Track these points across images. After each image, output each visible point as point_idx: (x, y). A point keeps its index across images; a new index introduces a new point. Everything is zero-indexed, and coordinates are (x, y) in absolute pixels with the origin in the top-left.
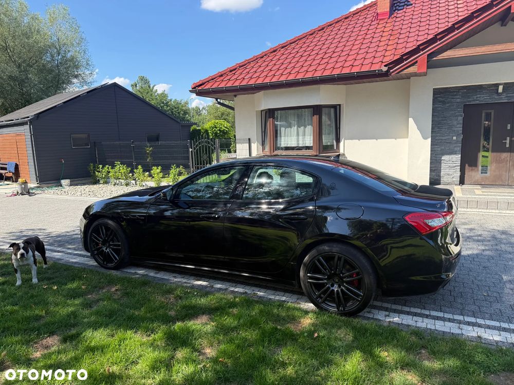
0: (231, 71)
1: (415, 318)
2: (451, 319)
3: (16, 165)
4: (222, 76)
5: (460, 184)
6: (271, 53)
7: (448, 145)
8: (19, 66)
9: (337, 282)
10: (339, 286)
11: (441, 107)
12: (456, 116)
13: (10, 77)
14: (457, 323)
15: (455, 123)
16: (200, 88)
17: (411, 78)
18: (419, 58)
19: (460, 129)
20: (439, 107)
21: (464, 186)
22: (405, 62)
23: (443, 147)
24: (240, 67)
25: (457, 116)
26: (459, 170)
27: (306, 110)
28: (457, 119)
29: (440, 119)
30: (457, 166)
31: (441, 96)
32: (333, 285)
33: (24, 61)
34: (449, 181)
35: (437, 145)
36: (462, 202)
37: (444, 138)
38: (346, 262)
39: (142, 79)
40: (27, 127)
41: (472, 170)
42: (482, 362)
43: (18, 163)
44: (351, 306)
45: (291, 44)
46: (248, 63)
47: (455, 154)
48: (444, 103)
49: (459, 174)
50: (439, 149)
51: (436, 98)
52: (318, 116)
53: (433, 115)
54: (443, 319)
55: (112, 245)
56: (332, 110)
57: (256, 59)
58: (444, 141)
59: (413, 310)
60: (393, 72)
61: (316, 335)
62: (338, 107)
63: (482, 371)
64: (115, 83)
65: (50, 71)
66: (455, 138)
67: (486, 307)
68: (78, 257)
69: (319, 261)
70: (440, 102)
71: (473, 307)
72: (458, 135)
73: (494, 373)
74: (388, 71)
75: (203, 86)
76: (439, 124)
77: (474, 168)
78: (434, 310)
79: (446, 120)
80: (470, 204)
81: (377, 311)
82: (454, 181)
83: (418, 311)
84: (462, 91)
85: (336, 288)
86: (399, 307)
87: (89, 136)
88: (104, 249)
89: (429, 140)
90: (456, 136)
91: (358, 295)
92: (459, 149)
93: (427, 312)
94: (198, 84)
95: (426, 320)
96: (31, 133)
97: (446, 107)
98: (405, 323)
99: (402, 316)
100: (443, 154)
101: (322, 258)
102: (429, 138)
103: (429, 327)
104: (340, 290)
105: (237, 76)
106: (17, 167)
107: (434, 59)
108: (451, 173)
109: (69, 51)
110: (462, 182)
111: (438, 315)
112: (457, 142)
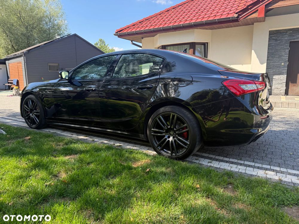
0: (140, 23)
1: (231, 165)
2: (260, 167)
3: (17, 81)
4: (134, 25)
5: (285, 94)
6: (166, 12)
7: (278, 68)
8: (27, 28)
9: (172, 135)
10: (174, 137)
11: (274, 43)
12: (284, 49)
13: (22, 34)
14: (264, 170)
15: (283, 53)
16: (120, 33)
17: (254, 23)
18: (259, 8)
19: (287, 58)
20: (272, 43)
21: (287, 96)
22: (250, 11)
23: (274, 70)
24: (146, 20)
25: (286, 49)
26: (285, 85)
27: (186, 45)
28: (285, 51)
29: (273, 51)
30: (284, 83)
31: (274, 35)
32: (169, 137)
33: (30, 25)
34: (278, 93)
35: (270, 68)
36: (284, 104)
37: (276, 64)
38: (178, 119)
39: (101, 40)
40: (22, 58)
41: (294, 86)
42: (278, 196)
43: (18, 80)
44: (181, 152)
45: (179, 6)
46: (151, 18)
47: (283, 74)
48: (276, 40)
49: (284, 88)
50: (272, 71)
51: (271, 37)
52: (193, 49)
53: (268, 49)
54: (254, 167)
55: (35, 112)
56: (203, 46)
57: (156, 16)
58: (276, 66)
59: (231, 160)
60: (241, 18)
61: (148, 170)
62: (206, 44)
63: (276, 204)
64: (75, 34)
65: (45, 31)
66: (283, 64)
67: (290, 161)
68: (21, 123)
69: (160, 119)
70: (274, 39)
71: (279, 161)
72: (285, 61)
73: (287, 206)
74: (238, 17)
75: (122, 32)
76: (272, 55)
77: (295, 84)
78: (247, 161)
79: (277, 52)
80: (290, 105)
81: (203, 159)
82: (281, 93)
83: (236, 161)
84: (289, 32)
85: (171, 139)
86: (221, 158)
87: (59, 65)
88: (31, 115)
89: (265, 64)
90: (284, 63)
91: (185, 144)
92: (285, 71)
93: (242, 162)
94: (119, 31)
95: (239, 167)
96: (24, 61)
97: (278, 43)
98: (222, 168)
99: (221, 163)
100: (274, 75)
101: (162, 116)
102: (264, 63)
103: (240, 171)
104: (173, 141)
105: (143, 25)
106: (18, 82)
107: (270, 8)
108: (279, 87)
109: (56, 20)
110: (287, 93)
111: (250, 164)
112: (284, 66)
